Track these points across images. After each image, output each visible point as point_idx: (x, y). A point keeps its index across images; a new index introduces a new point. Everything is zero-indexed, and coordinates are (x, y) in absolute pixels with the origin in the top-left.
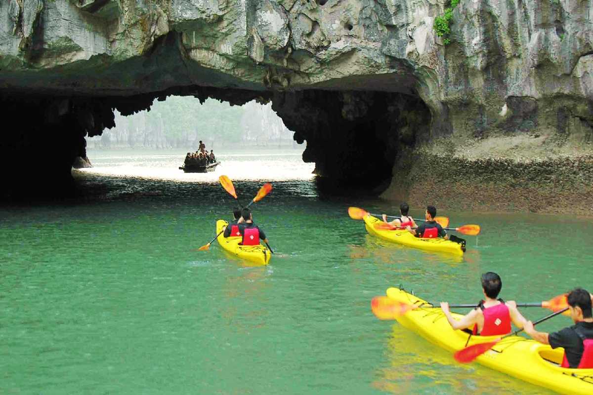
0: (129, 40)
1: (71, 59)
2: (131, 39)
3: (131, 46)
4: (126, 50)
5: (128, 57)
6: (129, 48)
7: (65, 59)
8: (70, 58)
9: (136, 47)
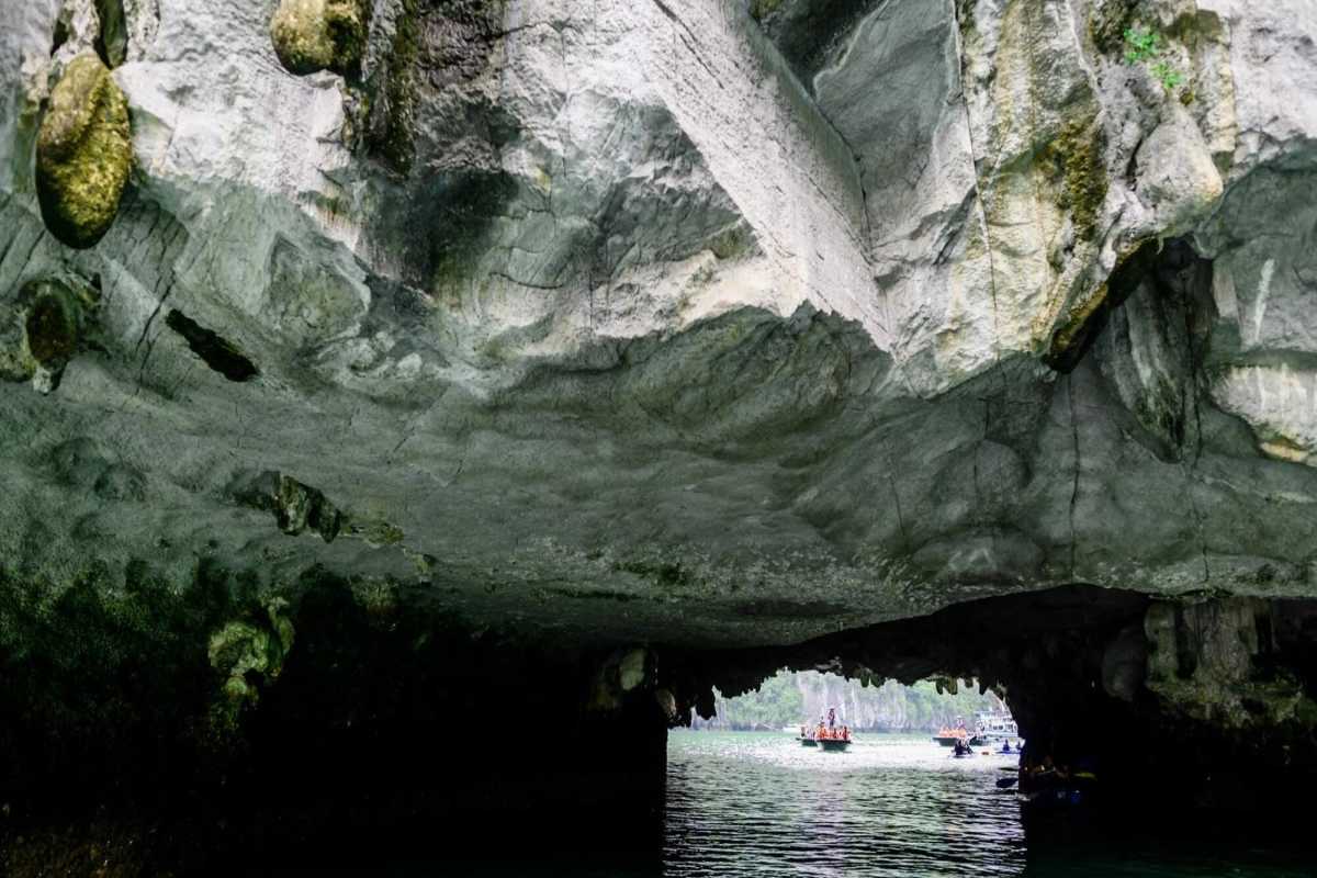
0: (984, 261)
1: (685, 304)
2: (998, 255)
3: (988, 302)
4: (961, 326)
5: (968, 367)
6: (980, 310)
7: (649, 300)
8: (675, 293)
9: (1021, 297)
